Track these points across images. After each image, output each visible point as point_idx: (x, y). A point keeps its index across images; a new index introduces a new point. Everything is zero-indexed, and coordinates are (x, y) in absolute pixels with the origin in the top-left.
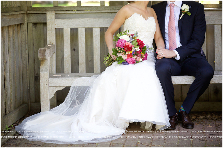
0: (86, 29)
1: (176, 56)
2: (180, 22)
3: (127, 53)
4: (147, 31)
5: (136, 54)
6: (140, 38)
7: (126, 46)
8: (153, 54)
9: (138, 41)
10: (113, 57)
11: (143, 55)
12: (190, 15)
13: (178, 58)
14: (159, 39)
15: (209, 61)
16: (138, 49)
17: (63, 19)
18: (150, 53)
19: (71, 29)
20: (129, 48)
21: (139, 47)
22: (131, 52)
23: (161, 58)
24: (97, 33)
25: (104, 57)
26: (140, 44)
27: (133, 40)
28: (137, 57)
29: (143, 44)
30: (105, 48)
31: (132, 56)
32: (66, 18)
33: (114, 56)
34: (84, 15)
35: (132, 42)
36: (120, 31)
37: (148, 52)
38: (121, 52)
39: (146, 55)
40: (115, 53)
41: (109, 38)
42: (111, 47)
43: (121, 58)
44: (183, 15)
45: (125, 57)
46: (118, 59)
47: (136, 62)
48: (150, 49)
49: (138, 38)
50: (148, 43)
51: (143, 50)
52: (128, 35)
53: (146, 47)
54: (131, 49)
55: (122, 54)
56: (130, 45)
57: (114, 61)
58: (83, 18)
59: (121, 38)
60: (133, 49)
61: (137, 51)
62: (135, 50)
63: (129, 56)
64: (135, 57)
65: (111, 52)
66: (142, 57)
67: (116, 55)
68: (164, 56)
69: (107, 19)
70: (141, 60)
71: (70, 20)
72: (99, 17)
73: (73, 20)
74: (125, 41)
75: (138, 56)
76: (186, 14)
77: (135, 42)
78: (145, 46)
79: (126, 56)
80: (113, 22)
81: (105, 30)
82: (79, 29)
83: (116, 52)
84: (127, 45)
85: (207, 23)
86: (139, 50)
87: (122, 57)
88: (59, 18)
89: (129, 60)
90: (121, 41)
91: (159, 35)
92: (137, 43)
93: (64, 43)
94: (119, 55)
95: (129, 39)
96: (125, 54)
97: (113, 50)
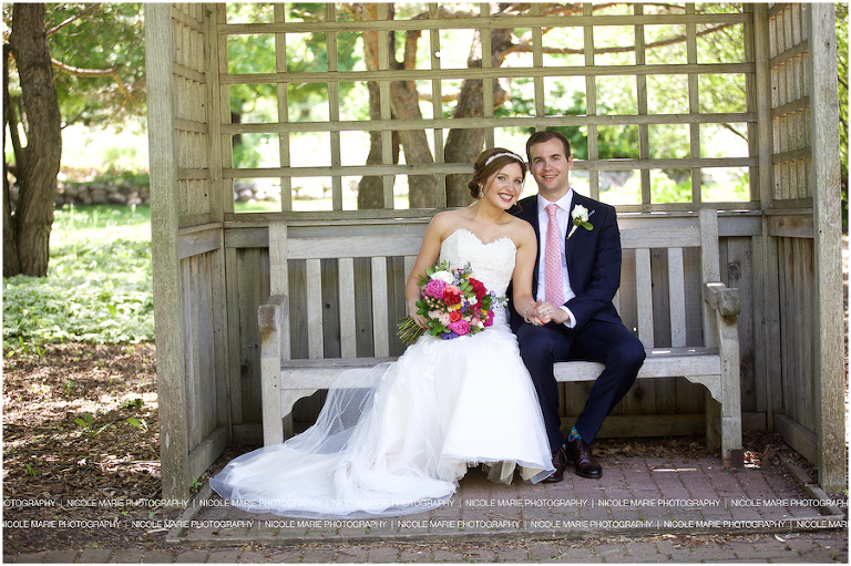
0: (356, 261)
1: (569, 320)
2: (568, 242)
3: (450, 309)
5: (469, 310)
6: (477, 276)
7: (446, 294)
9: (473, 282)
10: (419, 320)
11: (485, 313)
12: (590, 228)
16: (473, 300)
17: (305, 238)
19: (324, 261)
20: (454, 299)
21: (475, 297)
22: (458, 307)
24: (379, 269)
25: (397, 322)
26: (478, 289)
27: (462, 280)
28: (471, 319)
31: (461, 316)
32: (311, 237)
33: (422, 318)
34: (351, 229)
35: (460, 285)
38: (437, 307)
39: (492, 314)
40: (423, 311)
43: (436, 322)
44: (575, 227)
45: (445, 319)
46: (430, 325)
47: (471, 330)
48: (500, 300)
49: (471, 276)
50: (496, 287)
51: (485, 302)
53: (490, 295)
54: (459, 301)
55: (438, 311)
56: (456, 290)
58: (348, 236)
59: (435, 276)
60: (463, 300)
61: (472, 304)
62: (468, 303)
63: (455, 317)
64: (468, 319)
65: (413, 310)
66: (481, 319)
67: (426, 316)
69: (401, 239)
70: (481, 325)
71: (321, 241)
72: (384, 234)
73: (326, 241)
74: (445, 284)
75: (474, 316)
76: (581, 227)
77: (465, 285)
78: (487, 293)
79: (448, 315)
82: (341, 261)
83: (425, 309)
84: (449, 291)
86: (476, 302)
87: (441, 320)
88: (296, 237)
89: (456, 325)
90: (436, 283)
92: (471, 288)
93: (309, 292)
94: (433, 315)
95: (453, 279)
96: (446, 311)
97: (417, 305)
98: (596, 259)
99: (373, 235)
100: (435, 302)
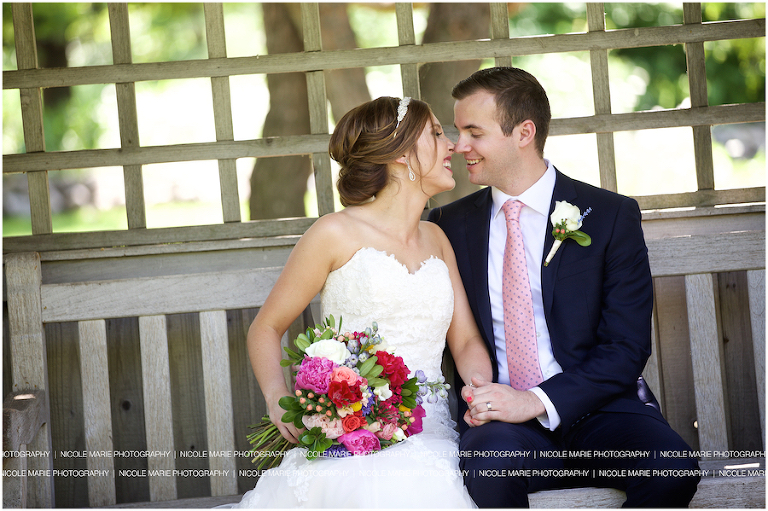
0: (171, 319)
1: (545, 414)
2: (547, 272)
3: (342, 413)
4: (418, 317)
5: (379, 411)
6: (390, 346)
7: (335, 386)
8: (443, 409)
9: (383, 358)
10: (286, 430)
11: (407, 412)
12: (586, 242)
13: (553, 421)
14: (467, 345)
15: (673, 422)
16: (384, 392)
17: (75, 282)
18: (434, 405)
19: (111, 323)
20: (351, 393)
21: (388, 385)
22: (357, 407)
23: (482, 423)
24: (214, 331)
25: (249, 431)
26: (393, 369)
27: (363, 357)
28: (382, 427)
29: (404, 370)
30: (252, 391)
31: (362, 422)
32: (86, 280)
33: (291, 426)
34: (161, 262)
35: (359, 365)
36: (307, 320)
37: (424, 398)
38: (319, 408)
39: (419, 413)
40: (293, 415)
41: (266, 350)
42: (274, 390)
43: (317, 433)
44: (557, 244)
45: (333, 430)
46: (305, 439)
47: (380, 443)
48: (434, 387)
49: (380, 348)
50: (424, 363)
51: (407, 392)
52: (341, 338)
53: (415, 379)
54: (359, 397)
55: (321, 416)
56: (353, 376)
57: (292, 446)
58: (154, 274)
59: (312, 351)
60: (366, 395)
61: (383, 399)
62: (375, 397)
63: (348, 422)
64: (375, 426)
65: (276, 413)
66: (401, 422)
67: (299, 424)
68: (495, 415)
69: (252, 276)
70: (399, 434)
71: (105, 287)
72: (222, 269)
73: (114, 285)
74: (331, 365)
75: (387, 421)
76: (569, 241)
77: (369, 365)
78: (410, 377)
79: (339, 423)
80: (277, 287)
81: (246, 318)
82: (142, 321)
83: (297, 412)
84: (339, 379)
85: (654, 271)
86: (390, 394)
87: (325, 430)
88: (59, 281)
89: (352, 438)
90: (315, 363)
91: (466, 329)
92: (379, 369)
93: (84, 380)
94: (311, 422)
95: (346, 354)
96: (336, 415)
97: (282, 404)
98: (602, 304)
99: (202, 271)
100: (315, 400)
